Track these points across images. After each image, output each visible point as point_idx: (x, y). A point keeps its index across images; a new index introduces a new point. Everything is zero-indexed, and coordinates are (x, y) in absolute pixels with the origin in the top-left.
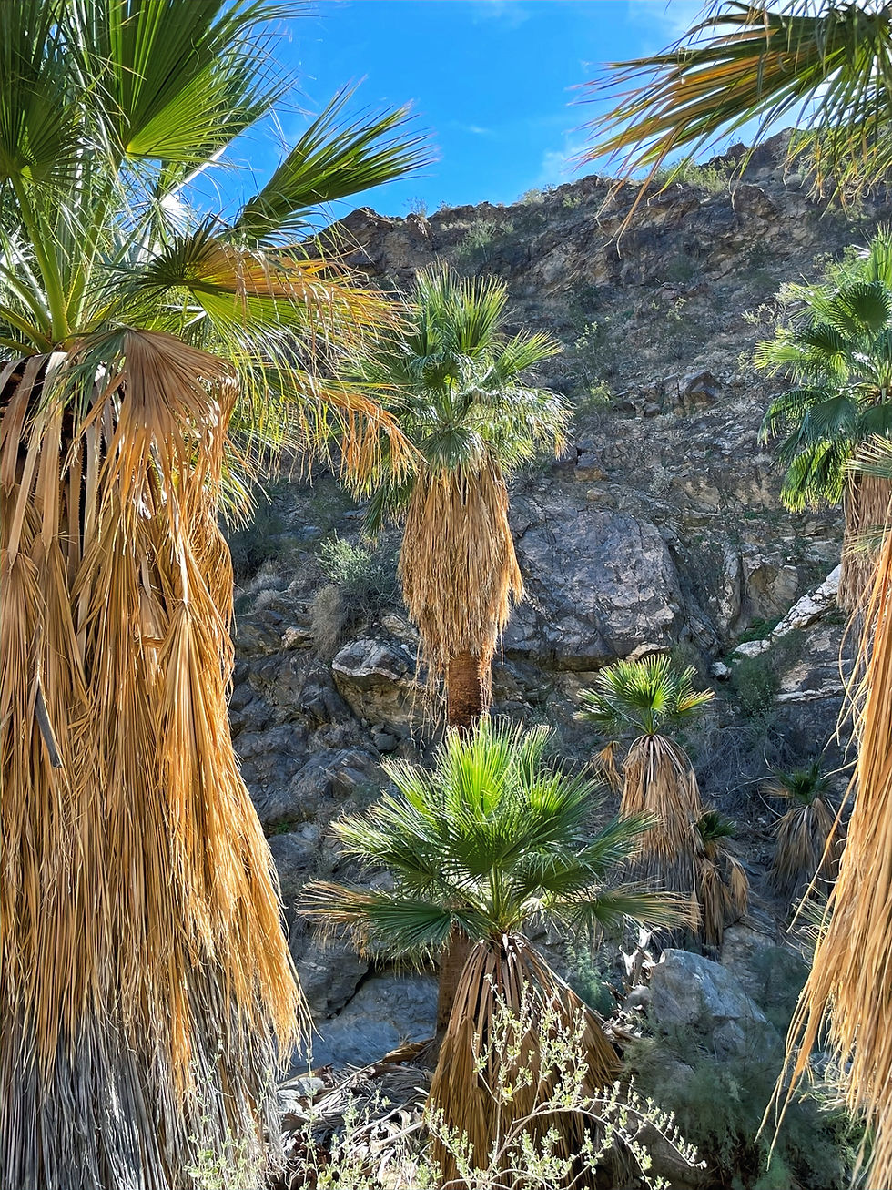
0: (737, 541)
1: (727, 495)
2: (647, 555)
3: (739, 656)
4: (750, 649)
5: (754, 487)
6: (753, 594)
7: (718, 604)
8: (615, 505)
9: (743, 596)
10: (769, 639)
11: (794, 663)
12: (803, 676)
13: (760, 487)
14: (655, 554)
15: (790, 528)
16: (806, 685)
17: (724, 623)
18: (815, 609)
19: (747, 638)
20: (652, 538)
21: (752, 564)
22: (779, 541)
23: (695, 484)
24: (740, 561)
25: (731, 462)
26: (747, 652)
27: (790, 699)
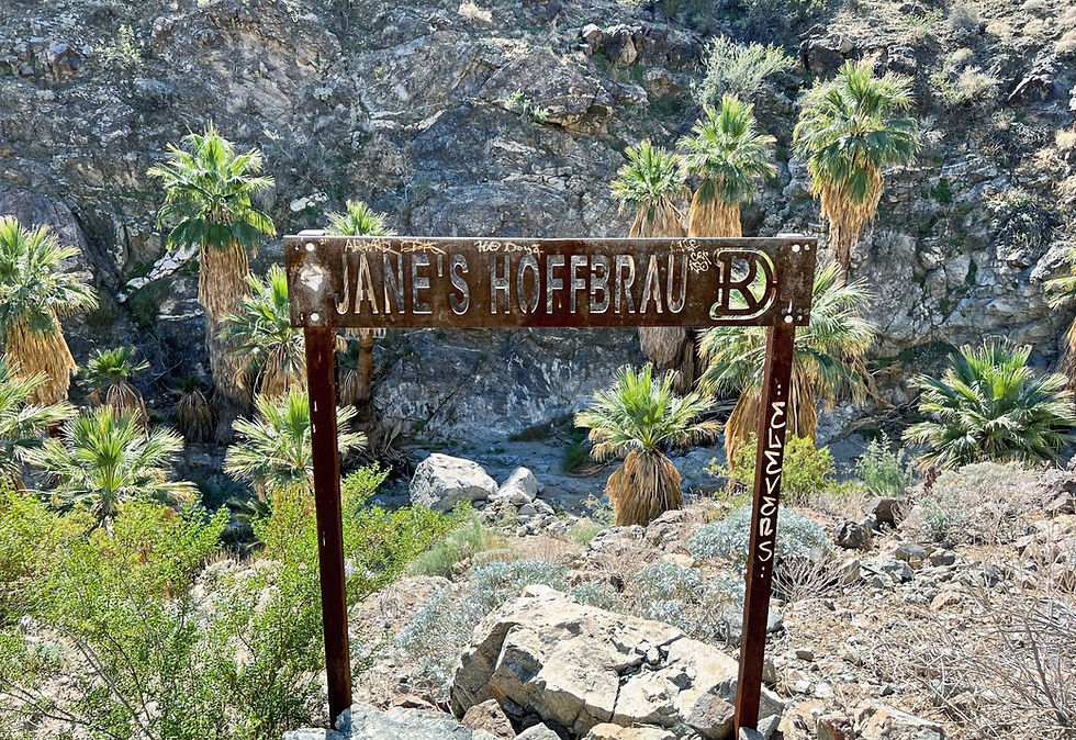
0: (119, 212)
1: (108, 176)
2: (65, 230)
3: (130, 287)
4: (138, 283)
5: (127, 176)
6: (135, 249)
7: (114, 256)
8: (29, 184)
9: (130, 251)
10: (149, 278)
11: (166, 298)
12: (172, 306)
13: (131, 176)
14: (71, 230)
15: (152, 206)
16: (174, 312)
17: (120, 268)
18: (175, 266)
19: (133, 276)
20: (65, 215)
21: (134, 232)
22: (148, 214)
23: (84, 166)
24: (125, 229)
25: (107, 152)
26: (135, 285)
27: (166, 319)
